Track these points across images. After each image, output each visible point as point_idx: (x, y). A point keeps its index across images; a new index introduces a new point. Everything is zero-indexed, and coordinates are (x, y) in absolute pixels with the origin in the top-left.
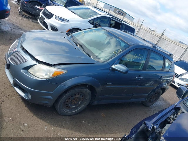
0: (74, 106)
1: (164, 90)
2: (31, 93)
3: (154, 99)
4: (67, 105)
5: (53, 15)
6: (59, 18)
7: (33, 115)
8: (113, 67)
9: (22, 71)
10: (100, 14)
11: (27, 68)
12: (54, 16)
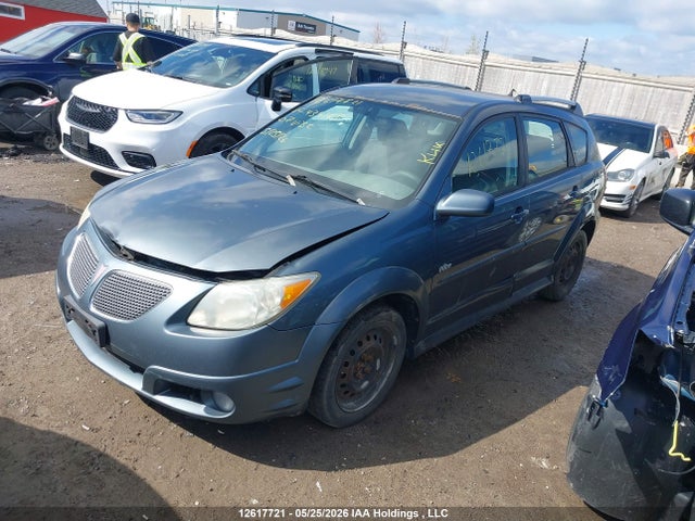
0: (366, 383)
1: (590, 227)
2: (230, 389)
3: (572, 268)
4: (344, 390)
5: (117, 109)
6: (142, 115)
7: (253, 464)
8: (442, 206)
9: (167, 332)
10: (274, 52)
11: (181, 317)
12: (121, 115)
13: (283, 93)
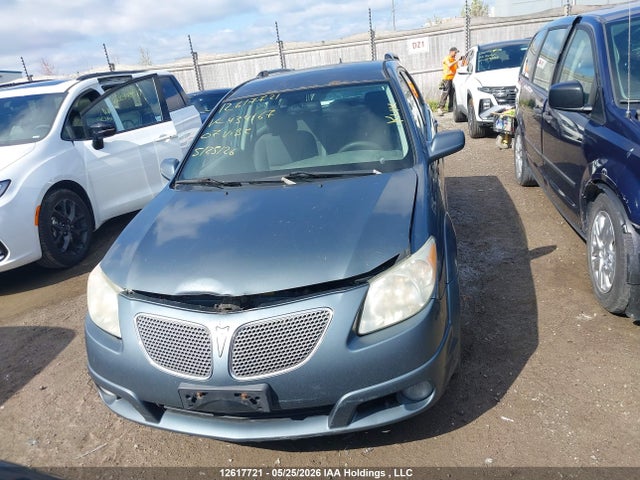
9: (353, 352)
13: (103, 128)
